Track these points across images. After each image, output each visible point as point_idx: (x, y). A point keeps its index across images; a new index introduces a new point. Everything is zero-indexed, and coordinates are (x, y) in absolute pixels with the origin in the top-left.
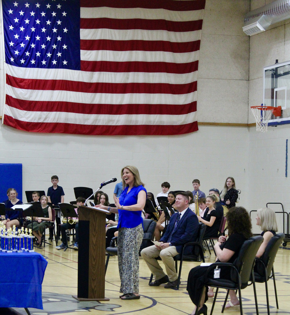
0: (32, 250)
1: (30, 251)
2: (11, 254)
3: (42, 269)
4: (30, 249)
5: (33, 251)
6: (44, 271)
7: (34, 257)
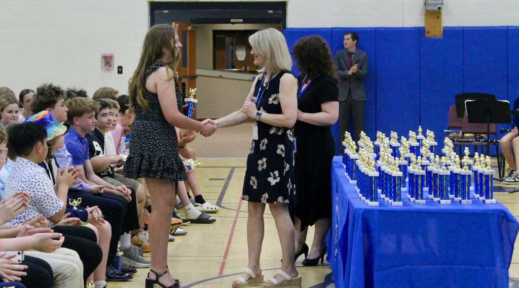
0: (492, 198)
1: (487, 201)
2: (448, 207)
3: (509, 238)
4: (487, 197)
5: (494, 201)
6: (512, 242)
7: (492, 214)
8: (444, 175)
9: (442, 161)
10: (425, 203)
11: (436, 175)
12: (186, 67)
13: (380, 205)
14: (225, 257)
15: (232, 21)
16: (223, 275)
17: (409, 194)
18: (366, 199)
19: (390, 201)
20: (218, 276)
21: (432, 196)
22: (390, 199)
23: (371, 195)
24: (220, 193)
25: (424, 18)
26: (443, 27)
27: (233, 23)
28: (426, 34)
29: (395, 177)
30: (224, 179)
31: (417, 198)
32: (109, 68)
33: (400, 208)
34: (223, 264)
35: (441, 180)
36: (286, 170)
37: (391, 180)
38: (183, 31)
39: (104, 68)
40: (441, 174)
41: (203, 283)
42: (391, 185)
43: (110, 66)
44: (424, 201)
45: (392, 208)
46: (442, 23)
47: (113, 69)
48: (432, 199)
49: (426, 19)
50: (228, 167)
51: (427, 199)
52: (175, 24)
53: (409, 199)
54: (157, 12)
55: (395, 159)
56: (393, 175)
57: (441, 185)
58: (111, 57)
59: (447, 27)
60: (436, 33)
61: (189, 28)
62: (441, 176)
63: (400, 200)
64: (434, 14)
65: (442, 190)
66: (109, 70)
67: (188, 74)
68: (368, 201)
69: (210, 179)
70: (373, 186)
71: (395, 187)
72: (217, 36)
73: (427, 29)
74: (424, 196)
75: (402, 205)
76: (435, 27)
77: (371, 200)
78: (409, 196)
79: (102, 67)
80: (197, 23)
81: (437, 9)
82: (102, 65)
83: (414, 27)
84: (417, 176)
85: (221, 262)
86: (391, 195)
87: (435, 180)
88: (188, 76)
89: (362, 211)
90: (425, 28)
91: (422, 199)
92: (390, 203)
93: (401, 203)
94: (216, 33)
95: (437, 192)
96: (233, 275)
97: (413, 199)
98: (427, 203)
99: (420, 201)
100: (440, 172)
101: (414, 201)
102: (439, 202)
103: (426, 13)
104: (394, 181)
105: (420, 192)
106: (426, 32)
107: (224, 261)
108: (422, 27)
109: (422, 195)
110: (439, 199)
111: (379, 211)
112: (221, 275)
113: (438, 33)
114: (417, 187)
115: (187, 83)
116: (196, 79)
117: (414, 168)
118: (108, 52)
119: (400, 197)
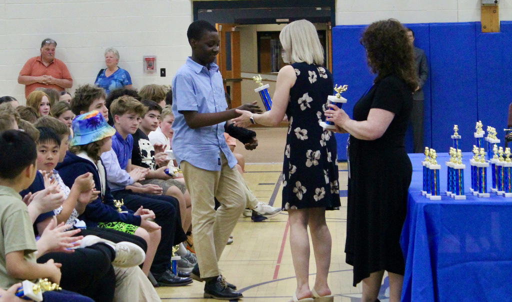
8: (508, 168)
9: (506, 152)
10: (489, 196)
11: (500, 167)
12: (231, 70)
13: (442, 199)
14: (279, 261)
15: (278, 20)
16: (277, 279)
17: (472, 188)
18: (427, 193)
19: (453, 195)
20: (272, 279)
21: (496, 190)
22: (453, 193)
23: (433, 188)
24: (270, 197)
25: (479, 12)
26: (501, 22)
27: (279, 23)
28: (483, 29)
29: (457, 170)
30: (274, 184)
31: (480, 192)
32: (152, 70)
33: (464, 201)
34: (277, 268)
35: (506, 173)
36: (293, 173)
37: (453, 173)
38: (226, 33)
39: (146, 70)
40: (505, 166)
41: (257, 287)
42: (453, 178)
43: (153, 69)
44: (488, 195)
45: (455, 202)
46: (499, 18)
47: (156, 72)
48: (496, 193)
49: (482, 12)
50: (277, 172)
51: (491, 193)
52: (219, 25)
53: (472, 193)
54: (200, 11)
55: (457, 151)
56: (455, 168)
57: (506, 178)
58: (154, 59)
59: (504, 22)
60: (493, 28)
61: (233, 29)
62: (506, 168)
63: (463, 194)
64: (491, 8)
65: (506, 183)
66: (151, 73)
67: (233, 78)
68: (429, 195)
69: (260, 184)
70: (435, 179)
71: (457, 180)
72: (262, 38)
73: (483, 24)
74: (488, 190)
75: (465, 199)
76: (492, 21)
77: (433, 194)
78: (472, 190)
79: (144, 70)
80: (241, 24)
81: (494, 3)
82: (144, 68)
83: (469, 23)
84: (481, 168)
85: (275, 266)
86: (453, 188)
87: (499, 172)
88: (232, 79)
89: (424, 205)
90: (482, 23)
91: (486, 192)
92: (452, 197)
93: (464, 197)
94: (260, 34)
95: (501, 185)
96: (288, 278)
97: (476, 193)
98: (491, 196)
99: (483, 194)
100: (504, 164)
101: (478, 195)
102: (504, 195)
103: (482, 7)
104: (457, 174)
105: (483, 185)
106: (482, 27)
107: (278, 264)
108: (479, 22)
109: (486, 188)
110: (503, 192)
111: (442, 205)
112: (275, 278)
113: (495, 28)
114: (480, 179)
115: (231, 87)
116: (241, 82)
117: (476, 160)
118: (150, 54)
119: (463, 191)
